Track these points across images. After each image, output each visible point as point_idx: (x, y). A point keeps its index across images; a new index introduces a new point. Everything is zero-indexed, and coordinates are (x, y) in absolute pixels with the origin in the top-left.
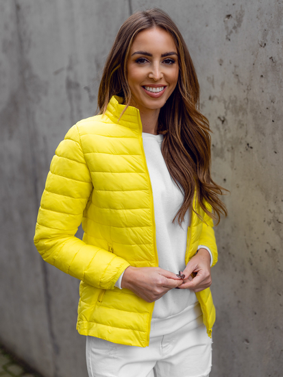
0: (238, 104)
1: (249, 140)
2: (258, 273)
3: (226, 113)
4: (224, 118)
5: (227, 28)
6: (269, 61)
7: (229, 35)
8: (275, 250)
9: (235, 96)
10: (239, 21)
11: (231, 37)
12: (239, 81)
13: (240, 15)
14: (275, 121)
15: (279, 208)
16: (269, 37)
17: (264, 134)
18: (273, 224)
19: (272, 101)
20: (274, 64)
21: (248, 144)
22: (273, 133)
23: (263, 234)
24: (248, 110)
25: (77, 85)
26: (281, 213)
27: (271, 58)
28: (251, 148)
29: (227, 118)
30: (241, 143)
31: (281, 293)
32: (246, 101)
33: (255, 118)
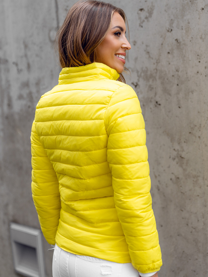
0: (149, 73)
1: (158, 99)
2: (164, 196)
3: (139, 80)
4: (137, 83)
5: (140, 18)
6: (175, 42)
7: (142, 23)
8: (178, 178)
9: (146, 68)
10: (150, 13)
11: (144, 25)
12: (150, 57)
13: (151, 9)
14: (179, 85)
15: (182, 147)
16: (174, 25)
17: (170, 95)
18: (177, 160)
19: (177, 71)
20: (178, 44)
21: (157, 102)
22: (178, 93)
23: (169, 167)
24: (157, 77)
25: (6, 61)
26: (183, 151)
27: (177, 40)
28: (160, 105)
29: (139, 83)
30: (151, 101)
31: (183, 209)
32: (156, 71)
33: (162, 83)
